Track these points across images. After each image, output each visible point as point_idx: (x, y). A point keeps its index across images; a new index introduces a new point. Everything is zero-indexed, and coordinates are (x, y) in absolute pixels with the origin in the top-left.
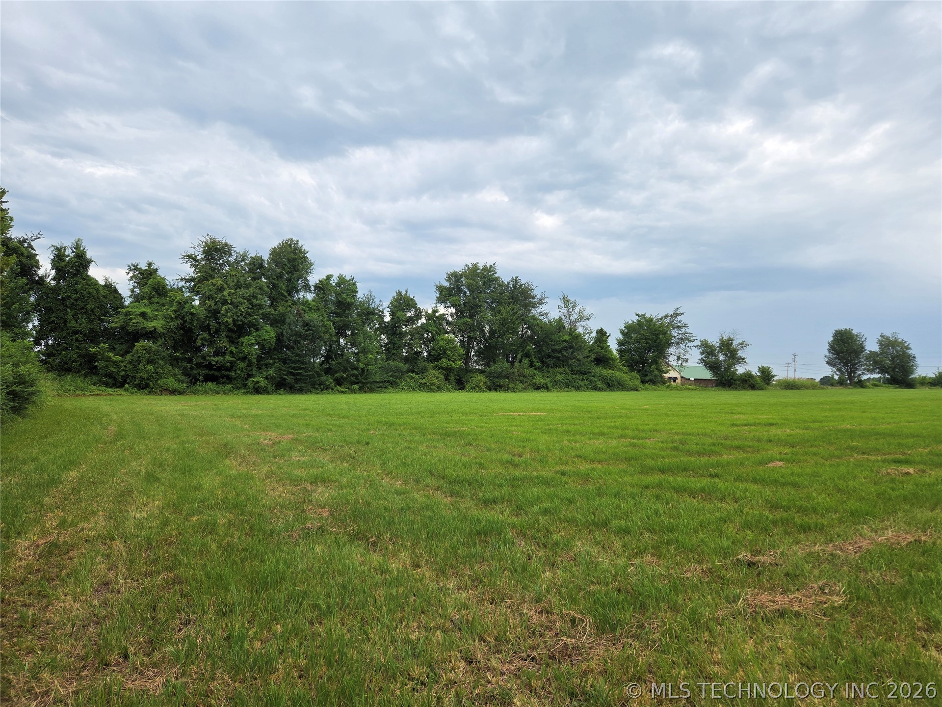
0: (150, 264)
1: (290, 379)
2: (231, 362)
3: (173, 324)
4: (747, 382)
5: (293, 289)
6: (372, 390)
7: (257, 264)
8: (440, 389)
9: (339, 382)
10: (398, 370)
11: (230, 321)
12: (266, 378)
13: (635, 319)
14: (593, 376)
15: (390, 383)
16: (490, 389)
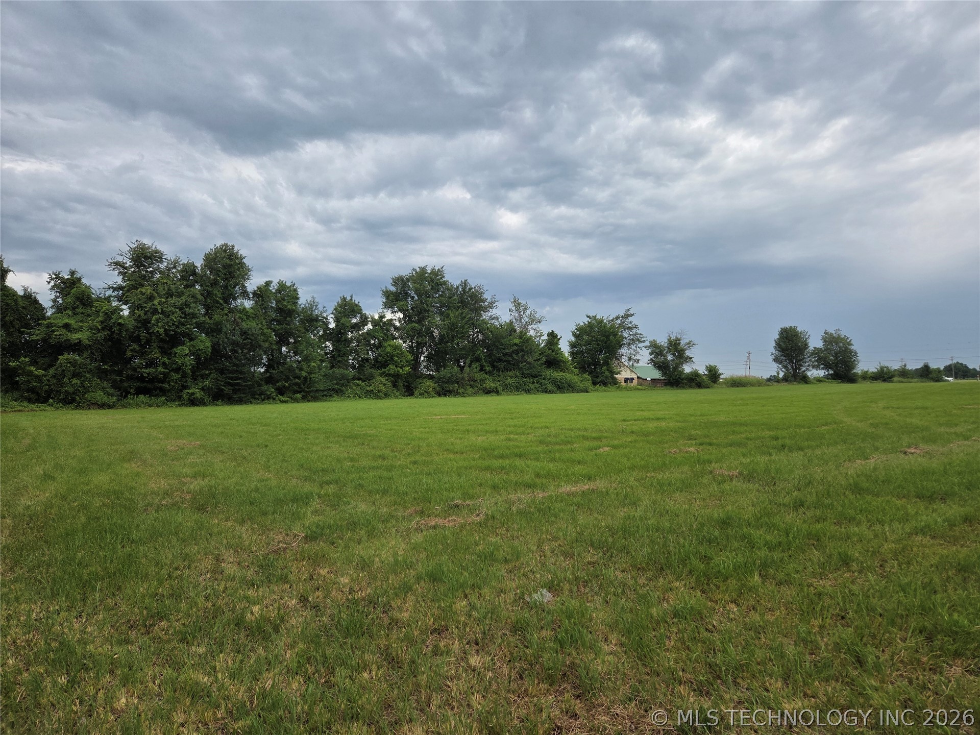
0: (72, 273)
1: (227, 390)
2: (164, 374)
3: (100, 336)
4: (694, 381)
5: (229, 297)
6: (315, 399)
7: (189, 271)
8: (386, 395)
9: (281, 391)
10: (344, 377)
11: (161, 331)
12: (203, 389)
13: (586, 320)
14: (544, 379)
15: (336, 390)
16: (439, 394)
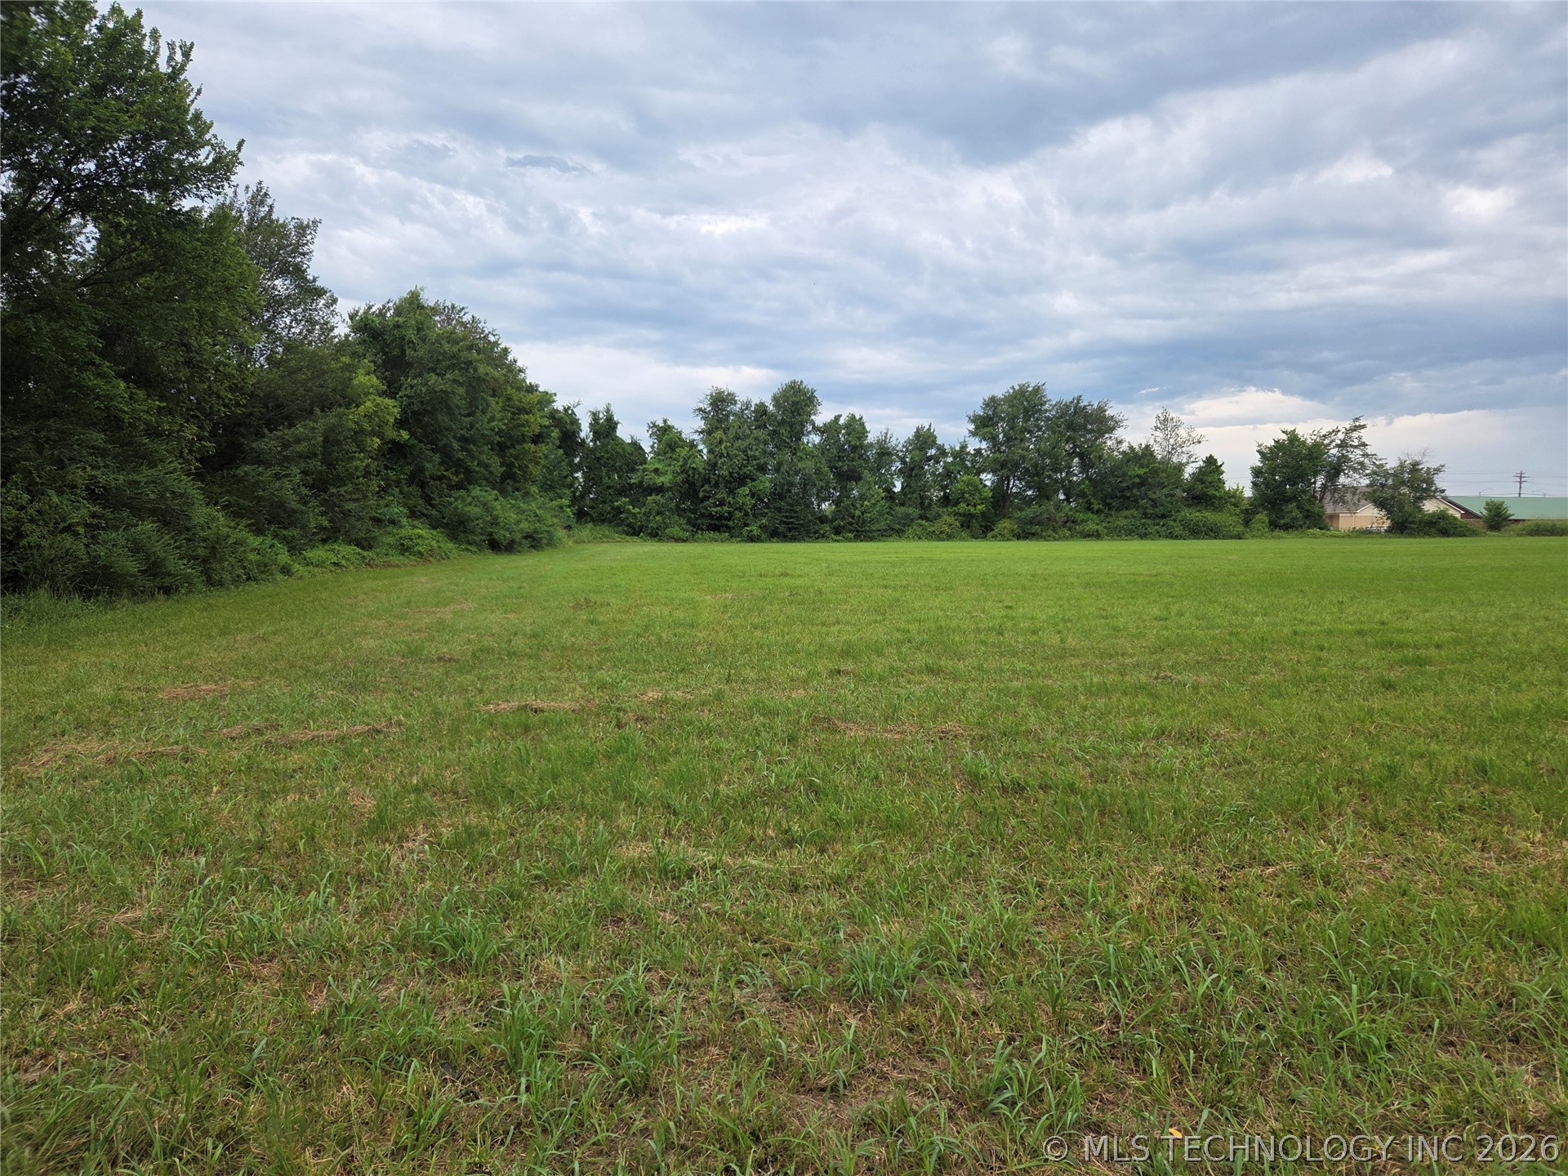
0: (665, 421)
1: (782, 528)
2: (729, 513)
3: (680, 478)
5: (798, 436)
6: (871, 539)
7: (761, 410)
8: (950, 537)
9: (837, 531)
10: (907, 516)
11: (726, 473)
12: (760, 527)
15: (896, 531)
16: (1019, 537)
